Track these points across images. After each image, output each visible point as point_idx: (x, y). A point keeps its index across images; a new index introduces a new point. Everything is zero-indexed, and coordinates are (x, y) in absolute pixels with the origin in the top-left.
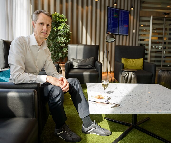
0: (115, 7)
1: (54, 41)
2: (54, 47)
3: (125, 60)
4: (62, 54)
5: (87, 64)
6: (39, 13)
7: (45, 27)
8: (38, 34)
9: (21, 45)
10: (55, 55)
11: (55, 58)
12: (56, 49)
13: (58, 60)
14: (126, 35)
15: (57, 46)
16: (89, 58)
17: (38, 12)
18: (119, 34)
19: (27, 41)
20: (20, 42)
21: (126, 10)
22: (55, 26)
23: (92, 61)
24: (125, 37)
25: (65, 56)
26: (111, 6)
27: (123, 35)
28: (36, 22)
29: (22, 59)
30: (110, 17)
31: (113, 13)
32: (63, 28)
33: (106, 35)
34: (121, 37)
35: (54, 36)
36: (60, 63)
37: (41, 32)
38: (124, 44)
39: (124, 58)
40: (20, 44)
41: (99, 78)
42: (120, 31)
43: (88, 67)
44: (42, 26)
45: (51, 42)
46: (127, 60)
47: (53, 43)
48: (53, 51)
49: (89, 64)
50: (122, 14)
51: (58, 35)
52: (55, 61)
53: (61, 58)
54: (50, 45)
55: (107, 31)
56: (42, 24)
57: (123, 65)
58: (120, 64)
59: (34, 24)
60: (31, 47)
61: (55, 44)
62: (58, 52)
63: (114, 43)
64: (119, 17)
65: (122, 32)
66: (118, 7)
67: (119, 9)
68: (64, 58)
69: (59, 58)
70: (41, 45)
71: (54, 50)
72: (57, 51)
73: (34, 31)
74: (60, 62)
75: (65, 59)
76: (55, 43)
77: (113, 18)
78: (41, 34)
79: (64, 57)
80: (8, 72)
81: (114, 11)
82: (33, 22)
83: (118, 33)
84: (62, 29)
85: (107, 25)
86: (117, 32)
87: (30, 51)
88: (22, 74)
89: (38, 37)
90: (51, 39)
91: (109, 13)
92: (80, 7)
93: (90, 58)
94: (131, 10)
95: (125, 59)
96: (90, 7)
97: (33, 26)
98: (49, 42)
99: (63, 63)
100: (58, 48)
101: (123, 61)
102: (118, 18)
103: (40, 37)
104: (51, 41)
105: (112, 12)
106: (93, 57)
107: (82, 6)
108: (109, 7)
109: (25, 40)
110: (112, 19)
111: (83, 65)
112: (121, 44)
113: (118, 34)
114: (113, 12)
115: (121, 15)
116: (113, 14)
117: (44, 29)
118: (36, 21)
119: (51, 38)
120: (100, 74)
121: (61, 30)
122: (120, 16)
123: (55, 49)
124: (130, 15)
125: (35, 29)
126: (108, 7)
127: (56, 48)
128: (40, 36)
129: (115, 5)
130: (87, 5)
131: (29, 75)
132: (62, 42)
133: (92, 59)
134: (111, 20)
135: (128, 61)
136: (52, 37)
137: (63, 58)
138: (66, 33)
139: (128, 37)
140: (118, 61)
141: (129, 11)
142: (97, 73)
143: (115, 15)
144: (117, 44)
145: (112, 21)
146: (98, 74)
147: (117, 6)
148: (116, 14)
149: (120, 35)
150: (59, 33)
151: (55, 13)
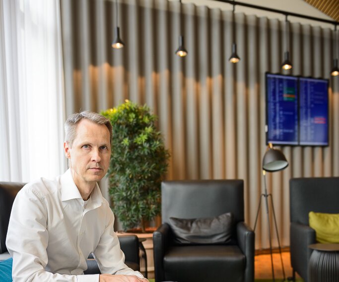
0: (286, 73)
1: (125, 174)
2: (127, 189)
3: (320, 217)
4: (147, 206)
5: (213, 233)
6: (78, 122)
7: (94, 154)
8: (79, 172)
9: (39, 203)
10: (129, 210)
11: (128, 218)
12: (131, 194)
13: (137, 221)
14: (323, 147)
15: (133, 186)
16: (220, 215)
17: (75, 119)
18: (302, 143)
19: (55, 190)
20: (36, 196)
21: (320, 79)
22: (125, 137)
23: (226, 223)
24: (318, 151)
25: (155, 211)
26: (275, 69)
27: (313, 147)
28: (72, 143)
29: (39, 238)
30: (275, 99)
31: (281, 89)
32: (149, 140)
33: (264, 148)
34: (308, 151)
35: (125, 162)
36: (143, 231)
37: (87, 167)
38: (318, 174)
39: (315, 211)
40: (36, 199)
41: (247, 270)
42: (303, 137)
43: (215, 240)
44: (89, 152)
45: (117, 177)
46: (326, 218)
47: (122, 179)
48: (122, 199)
49: (218, 232)
50: (306, 89)
51: (136, 158)
52: (127, 226)
53: (143, 219)
54: (115, 184)
55: (268, 140)
56: (88, 146)
57: (314, 233)
58: (306, 230)
59: (67, 149)
60: (64, 205)
61: (127, 182)
62: (136, 202)
63: (287, 172)
64: (298, 99)
65: (309, 138)
66: (296, 72)
67: (298, 77)
68: (152, 218)
69: (138, 217)
70: (89, 197)
71: (127, 196)
72: (135, 199)
73: (70, 165)
74: (141, 229)
75: (154, 219)
76: (127, 178)
77: (282, 103)
78: (86, 171)
79: (151, 215)
80: (6, 266)
81: (285, 84)
82: (66, 144)
83: (299, 141)
84: (144, 144)
85: (267, 123)
86: (297, 138)
87: (62, 216)
88: (38, 275)
89: (81, 179)
90: (116, 170)
91: (272, 90)
92: (191, 81)
93: (220, 217)
94: (332, 77)
95: (318, 214)
96: (217, 78)
97: (66, 155)
98: (113, 177)
99: (150, 229)
100: (135, 192)
101: (314, 220)
102: (296, 102)
103: (84, 178)
104: (118, 174)
105: (279, 87)
106: (229, 214)
107: (197, 77)
108: (269, 76)
109: (48, 189)
110: (280, 106)
111: (202, 234)
112: (307, 175)
113: (299, 145)
114: (281, 85)
115: (304, 91)
116: (281, 92)
117: (92, 159)
118: (73, 141)
119: (118, 167)
120: (248, 259)
121: (142, 145)
122: (303, 97)
123: (129, 193)
124: (330, 90)
125: (72, 161)
126: (267, 73)
127: (131, 192)
128: (84, 176)
129: (287, 67)
130: (210, 74)
131: (56, 276)
132: (144, 177)
133: (225, 219)
134: (278, 108)
135: (327, 221)
136: (120, 164)
137: (149, 216)
138: (156, 152)
139: (327, 151)
140: (299, 223)
141: (328, 80)
142: (241, 257)
143: (288, 93)
144: (297, 175)
145: (280, 110)
146: (244, 261)
147: (291, 70)
148: (291, 92)
149: (303, 147)
150: (136, 154)
151: (127, 101)
